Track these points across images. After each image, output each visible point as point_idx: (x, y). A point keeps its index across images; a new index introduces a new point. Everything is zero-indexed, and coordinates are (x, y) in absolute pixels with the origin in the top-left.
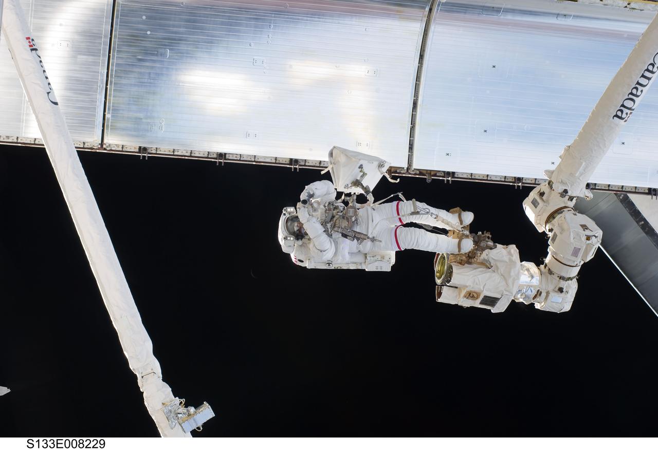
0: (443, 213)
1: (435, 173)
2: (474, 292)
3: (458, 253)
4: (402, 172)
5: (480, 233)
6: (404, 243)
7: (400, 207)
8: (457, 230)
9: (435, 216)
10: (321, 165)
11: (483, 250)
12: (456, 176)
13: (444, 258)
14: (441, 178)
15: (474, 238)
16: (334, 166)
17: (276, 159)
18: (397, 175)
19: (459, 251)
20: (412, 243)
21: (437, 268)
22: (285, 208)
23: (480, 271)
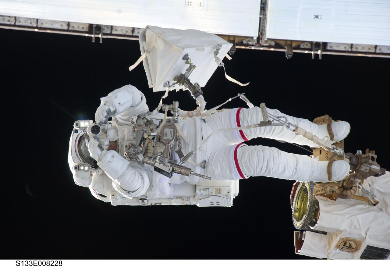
0: (304, 124)
1: (298, 44)
2: (352, 241)
3: (329, 181)
4: (250, 43)
5: (359, 152)
6: (249, 170)
7: (241, 116)
8: (326, 148)
9: (293, 128)
10: (134, 34)
11: (364, 176)
12: (328, 48)
13: (305, 190)
14: (306, 52)
15: (350, 159)
16: (148, 55)
17: (69, 24)
18: (243, 47)
19: (330, 177)
20: (259, 169)
21: (295, 205)
22: (76, 122)
23: (360, 209)
